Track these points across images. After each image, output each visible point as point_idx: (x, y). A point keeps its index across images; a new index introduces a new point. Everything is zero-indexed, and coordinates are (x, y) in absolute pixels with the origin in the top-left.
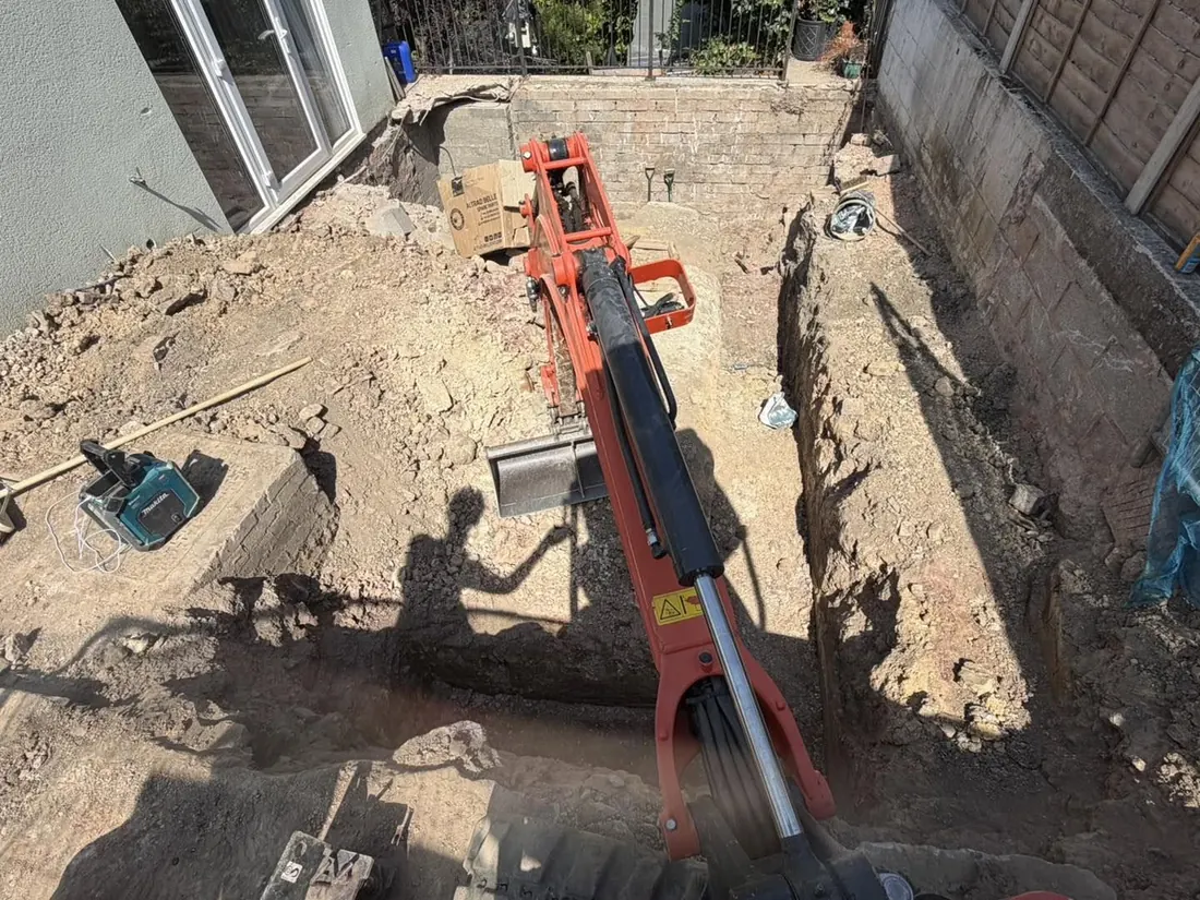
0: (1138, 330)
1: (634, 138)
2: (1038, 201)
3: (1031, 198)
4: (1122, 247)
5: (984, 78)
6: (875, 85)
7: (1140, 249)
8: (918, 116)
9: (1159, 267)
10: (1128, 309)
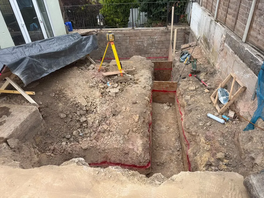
0: (249, 67)
1: (130, 43)
2: (225, 44)
3: (224, 44)
4: (242, 49)
5: (211, 21)
6: (190, 28)
7: (246, 49)
8: (199, 32)
9: (250, 52)
10: (246, 63)
